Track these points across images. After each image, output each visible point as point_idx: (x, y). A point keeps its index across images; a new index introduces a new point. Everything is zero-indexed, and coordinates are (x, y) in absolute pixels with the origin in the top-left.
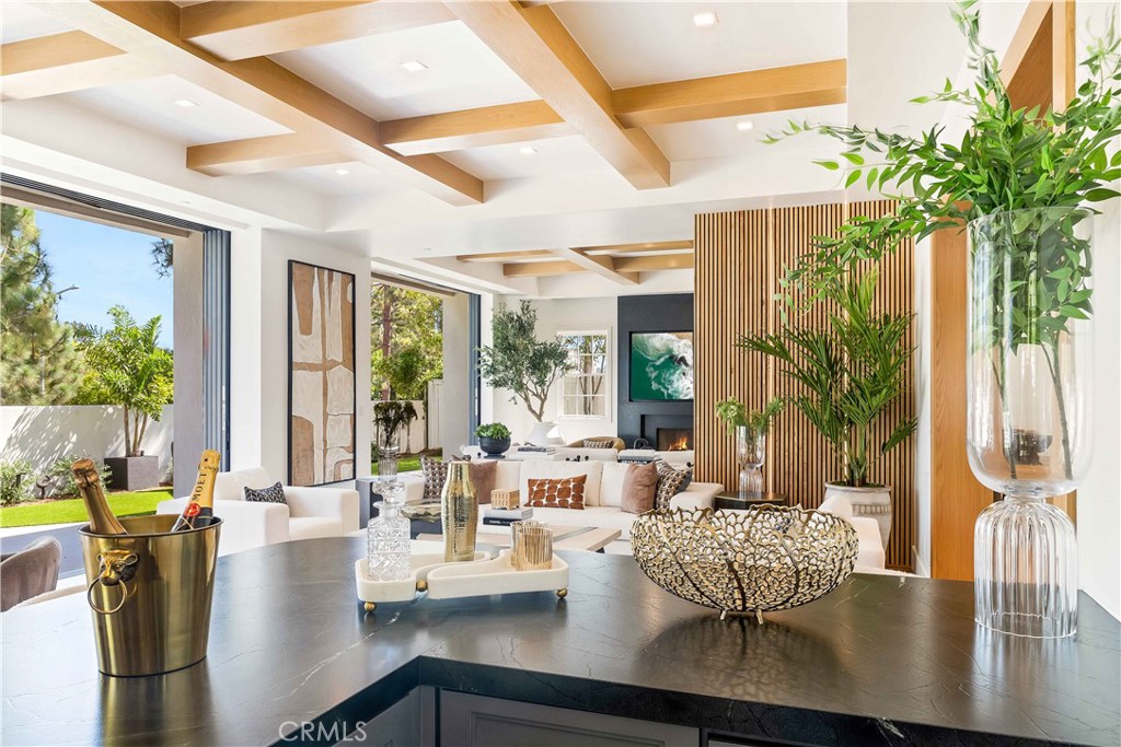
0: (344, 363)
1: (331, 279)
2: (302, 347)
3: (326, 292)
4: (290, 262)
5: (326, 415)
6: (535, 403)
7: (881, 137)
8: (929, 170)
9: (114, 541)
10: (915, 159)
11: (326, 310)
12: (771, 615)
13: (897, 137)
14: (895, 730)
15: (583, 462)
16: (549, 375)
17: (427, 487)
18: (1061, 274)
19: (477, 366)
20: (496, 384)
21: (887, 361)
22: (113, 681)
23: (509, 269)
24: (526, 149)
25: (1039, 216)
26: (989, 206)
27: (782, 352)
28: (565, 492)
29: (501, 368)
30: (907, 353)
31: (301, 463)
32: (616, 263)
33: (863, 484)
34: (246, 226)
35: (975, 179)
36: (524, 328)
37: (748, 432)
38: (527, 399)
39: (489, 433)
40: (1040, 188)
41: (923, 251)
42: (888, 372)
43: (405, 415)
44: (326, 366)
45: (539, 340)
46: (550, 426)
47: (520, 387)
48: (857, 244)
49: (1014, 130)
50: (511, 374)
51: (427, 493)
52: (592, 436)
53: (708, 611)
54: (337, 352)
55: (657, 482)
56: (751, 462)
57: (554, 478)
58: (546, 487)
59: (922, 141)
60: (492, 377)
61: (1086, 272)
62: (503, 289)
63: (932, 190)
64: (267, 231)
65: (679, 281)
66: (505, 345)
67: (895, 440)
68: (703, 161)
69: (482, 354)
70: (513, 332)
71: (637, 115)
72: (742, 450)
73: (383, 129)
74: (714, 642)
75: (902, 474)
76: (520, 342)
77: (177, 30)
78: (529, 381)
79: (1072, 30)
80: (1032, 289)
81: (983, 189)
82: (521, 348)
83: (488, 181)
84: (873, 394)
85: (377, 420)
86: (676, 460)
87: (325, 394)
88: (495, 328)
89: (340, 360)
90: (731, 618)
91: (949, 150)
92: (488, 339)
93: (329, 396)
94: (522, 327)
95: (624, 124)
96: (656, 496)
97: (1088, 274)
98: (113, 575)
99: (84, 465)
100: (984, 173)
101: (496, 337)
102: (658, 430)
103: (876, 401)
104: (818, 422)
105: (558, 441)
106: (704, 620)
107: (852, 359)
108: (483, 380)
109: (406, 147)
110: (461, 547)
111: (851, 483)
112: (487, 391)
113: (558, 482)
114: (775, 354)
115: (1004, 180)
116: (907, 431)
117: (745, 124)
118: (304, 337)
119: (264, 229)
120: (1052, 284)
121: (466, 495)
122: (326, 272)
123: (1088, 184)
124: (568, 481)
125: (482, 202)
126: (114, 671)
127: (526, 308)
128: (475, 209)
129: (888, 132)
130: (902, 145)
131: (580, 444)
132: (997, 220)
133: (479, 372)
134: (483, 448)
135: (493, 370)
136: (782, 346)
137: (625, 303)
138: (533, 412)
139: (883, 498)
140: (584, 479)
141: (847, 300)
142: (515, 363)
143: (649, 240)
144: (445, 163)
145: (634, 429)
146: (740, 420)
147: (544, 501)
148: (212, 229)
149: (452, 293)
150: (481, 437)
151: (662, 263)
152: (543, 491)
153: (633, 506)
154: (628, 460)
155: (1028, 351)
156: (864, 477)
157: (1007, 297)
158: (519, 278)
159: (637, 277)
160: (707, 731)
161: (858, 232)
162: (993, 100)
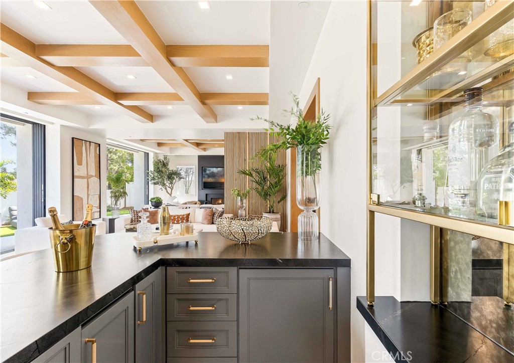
0: (96, 176)
1: (90, 145)
2: (79, 170)
3: (88, 150)
4: (73, 139)
5: (88, 195)
6: (169, 190)
7: (278, 125)
8: (288, 134)
9: (62, 232)
10: (285, 131)
11: (88, 156)
12: (252, 242)
13: (282, 126)
14: (280, 261)
15: (188, 209)
16: (174, 181)
17: (132, 219)
18: (315, 160)
19: (147, 178)
20: (155, 184)
21: (279, 177)
22: (61, 274)
23: (160, 144)
24: (170, 107)
25: (311, 147)
26: (301, 144)
27: (251, 175)
28: (183, 219)
29: (157, 178)
30: (285, 176)
31: (78, 212)
32: (198, 145)
33: (273, 212)
34: (53, 123)
35: (298, 138)
36: (165, 165)
37: (241, 199)
38: (166, 189)
39: (155, 200)
40: (310, 142)
41: (289, 151)
42: (280, 180)
43: (123, 194)
44: (88, 177)
45: (171, 169)
46: (175, 198)
47: (164, 185)
48: (271, 150)
49: (306, 127)
50: (160, 180)
51: (132, 221)
52: (190, 201)
53: (235, 242)
54: (93, 171)
55: (213, 214)
56: (242, 207)
57: (179, 214)
58: (176, 217)
59: (287, 128)
60: (153, 181)
61: (320, 159)
62: (157, 151)
63: (289, 139)
64: (62, 126)
65: (220, 151)
66: (158, 171)
67: (281, 200)
68: (227, 117)
69: (149, 173)
70: (162, 165)
71: (207, 101)
72: (239, 204)
73: (117, 96)
74: (239, 249)
75: (283, 210)
76: (163, 169)
77: (35, 52)
78: (167, 183)
79: (319, 102)
80: (309, 163)
81: (299, 140)
82: (164, 171)
83: (155, 116)
84: (275, 187)
85: (111, 197)
86: (219, 208)
87: (88, 187)
88: (154, 164)
89: (94, 175)
90: (242, 244)
91: (293, 130)
92: (151, 168)
93: (90, 188)
94: (164, 164)
95: (204, 103)
96: (213, 218)
97: (321, 160)
98: (66, 241)
99: (53, 209)
100: (300, 136)
101: (155, 168)
102: (211, 199)
103: (276, 189)
104: (260, 195)
105: (178, 203)
106: (235, 245)
107: (270, 177)
108: (150, 182)
109: (126, 102)
110: (165, 231)
111: (270, 212)
112: (151, 186)
113: (180, 216)
114: (249, 175)
115: (304, 138)
116: (284, 198)
117: (240, 107)
118: (79, 166)
119: (61, 125)
120: (313, 162)
121: (167, 216)
122: (88, 142)
123: (320, 141)
124: (184, 215)
125: (152, 122)
126: (61, 271)
127: (165, 158)
128: (149, 125)
129: (280, 124)
130: (283, 127)
131: (186, 204)
132: (302, 147)
133: (148, 179)
134: (152, 205)
135: (153, 179)
136: (250, 173)
137: (200, 158)
138: (169, 193)
139: (278, 216)
140: (189, 214)
141: (269, 160)
142: (162, 177)
143: (209, 139)
144: (141, 109)
145: (204, 199)
146: (238, 195)
147: (176, 222)
148: (36, 124)
149: (138, 151)
150: (152, 202)
151: (213, 146)
152: (175, 219)
153: (206, 222)
154: (203, 208)
155: (309, 177)
156: (273, 210)
157: (304, 165)
158: (163, 148)
159: (205, 149)
160: (239, 267)
161: (272, 147)
162: (301, 119)
